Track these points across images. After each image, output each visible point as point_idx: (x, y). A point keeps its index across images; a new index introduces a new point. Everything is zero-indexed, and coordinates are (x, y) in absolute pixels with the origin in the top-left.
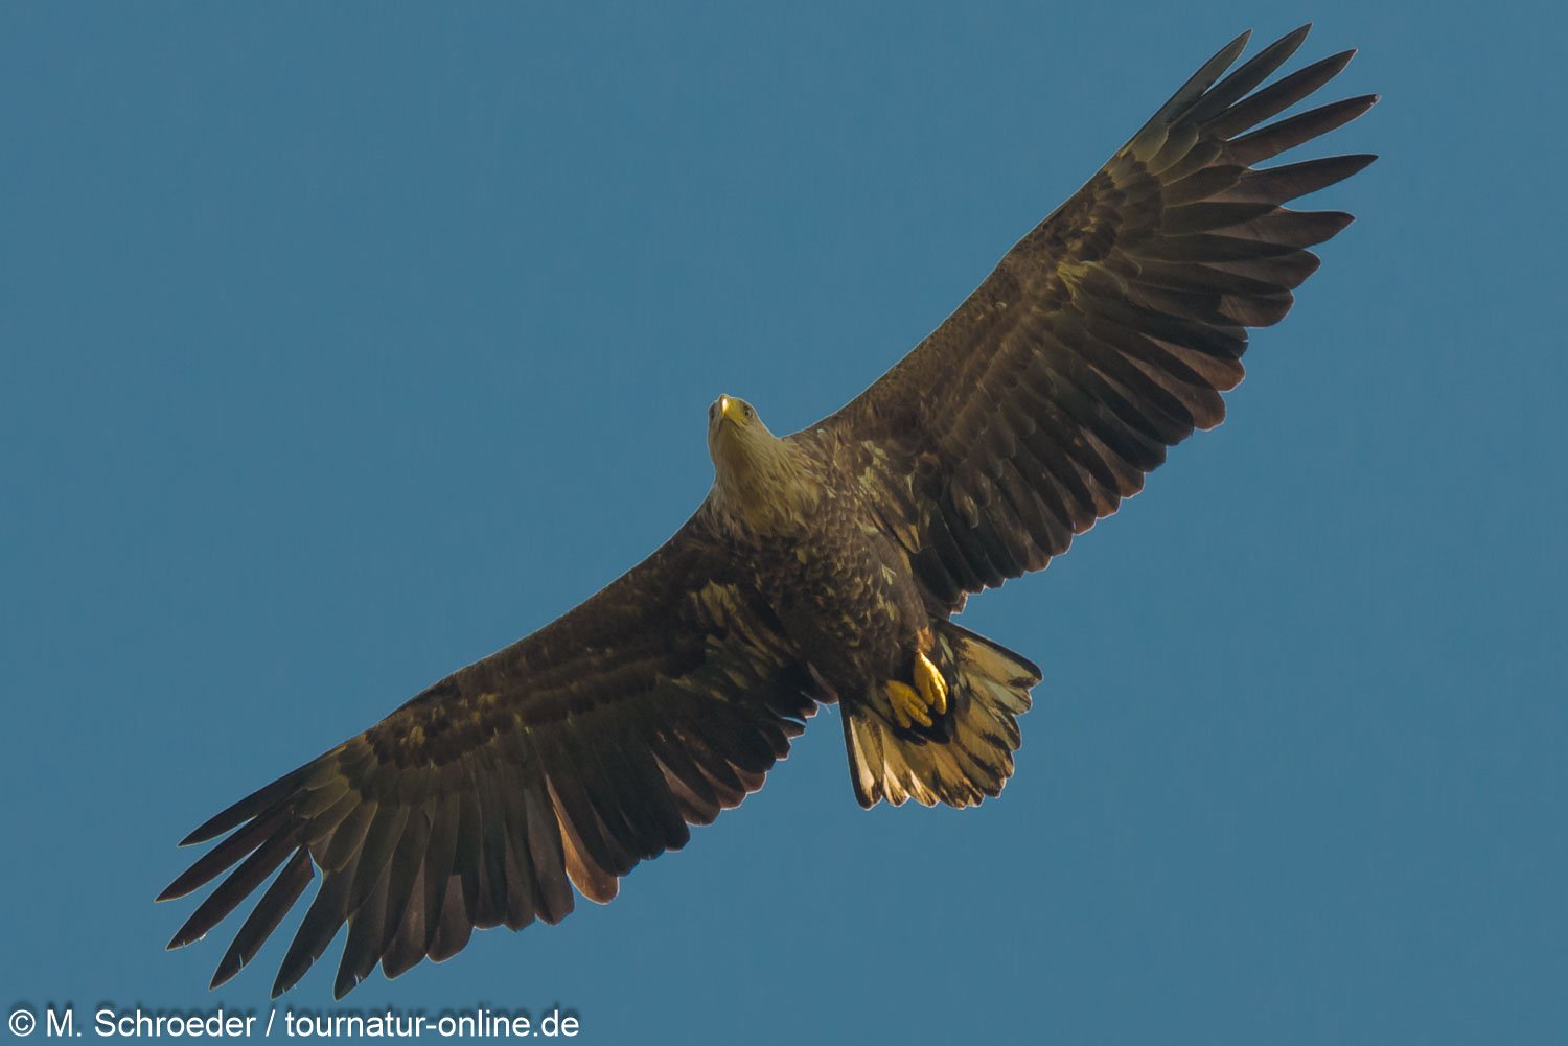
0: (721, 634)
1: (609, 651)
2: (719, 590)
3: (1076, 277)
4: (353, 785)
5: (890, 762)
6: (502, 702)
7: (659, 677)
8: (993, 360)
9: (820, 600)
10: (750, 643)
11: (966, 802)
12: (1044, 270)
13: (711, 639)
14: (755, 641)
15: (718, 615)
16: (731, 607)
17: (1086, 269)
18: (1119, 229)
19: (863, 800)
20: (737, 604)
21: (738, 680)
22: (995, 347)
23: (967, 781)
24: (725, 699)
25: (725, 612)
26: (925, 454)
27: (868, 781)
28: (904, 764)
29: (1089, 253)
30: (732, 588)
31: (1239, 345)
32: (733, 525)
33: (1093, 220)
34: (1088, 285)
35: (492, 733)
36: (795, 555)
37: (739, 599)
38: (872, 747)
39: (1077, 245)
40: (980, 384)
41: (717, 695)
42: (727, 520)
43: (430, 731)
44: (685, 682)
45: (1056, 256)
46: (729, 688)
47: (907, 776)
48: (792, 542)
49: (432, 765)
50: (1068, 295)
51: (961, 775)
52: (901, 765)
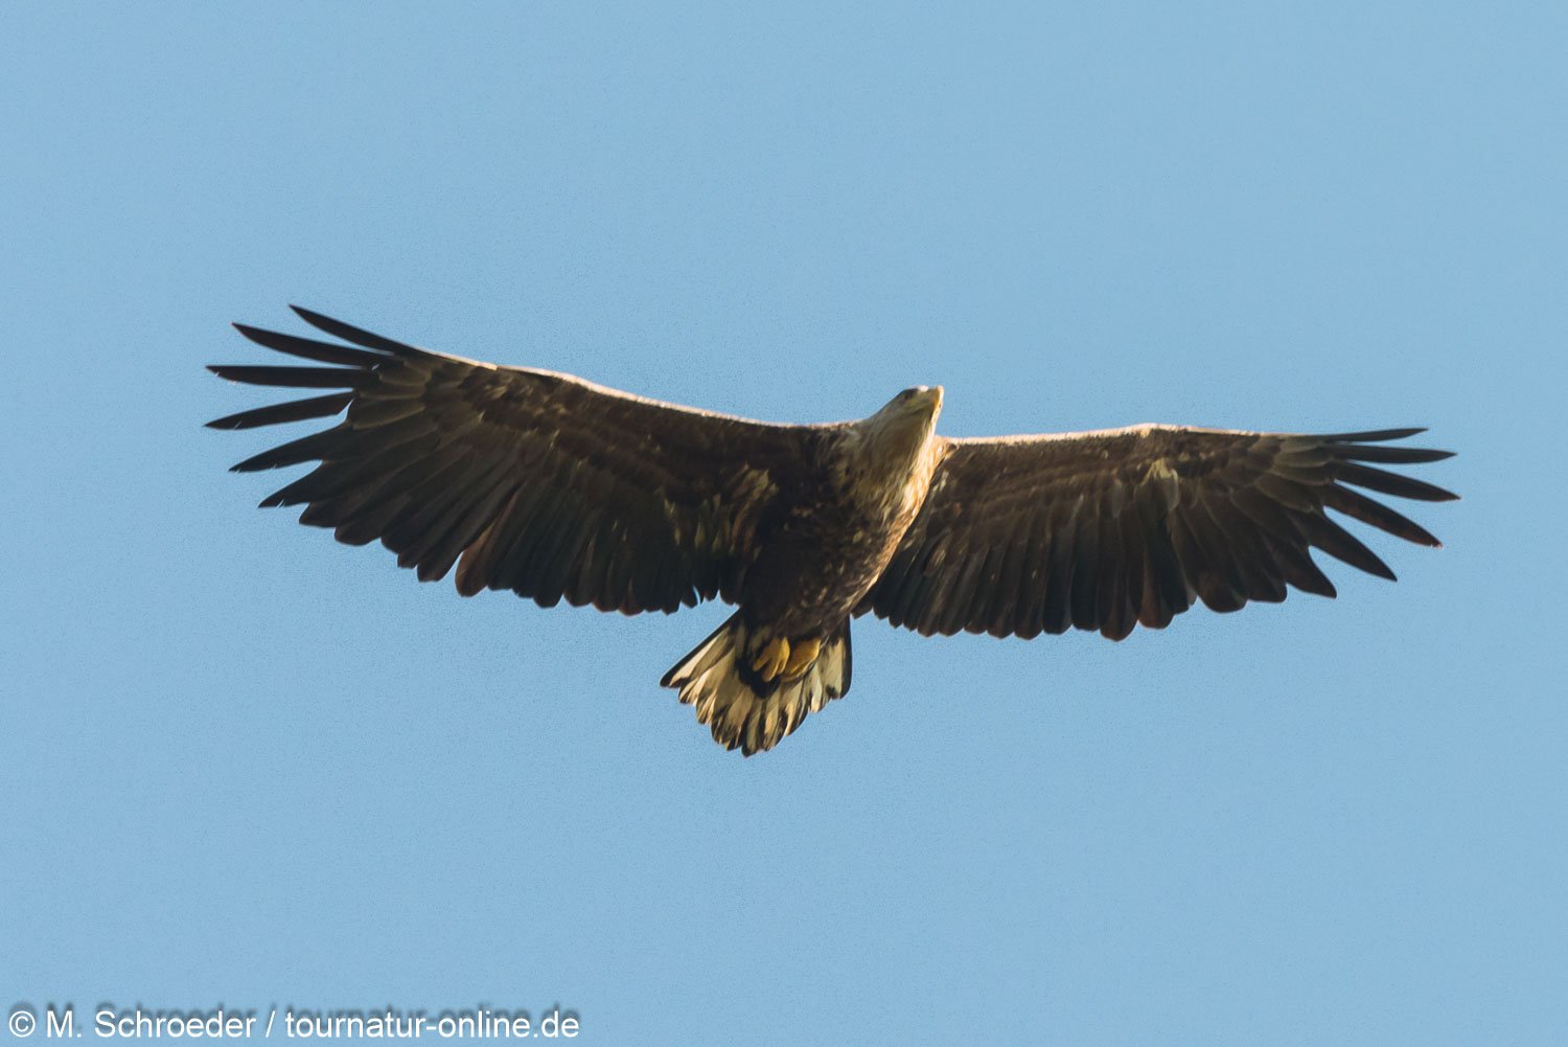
0: (725, 500)
1: (658, 448)
2: (764, 480)
3: (1158, 474)
4: (428, 386)
5: (712, 675)
6: (563, 417)
7: (661, 490)
8: (1058, 481)
9: (828, 567)
10: (732, 522)
11: (723, 742)
12: (1150, 456)
13: (717, 499)
14: (737, 526)
15: (742, 490)
16: (756, 494)
17: (1169, 475)
18: (1217, 471)
19: (665, 681)
20: (760, 499)
21: (699, 537)
22: (1069, 475)
23: (740, 730)
24: (678, 542)
25: (749, 492)
26: (958, 505)
27: (685, 672)
28: (717, 685)
29: (1183, 470)
30: (773, 488)
31: (1182, 606)
32: (843, 474)
33: (1212, 454)
34: (1156, 486)
35: (533, 428)
36: (855, 533)
37: (767, 497)
38: (715, 654)
39: (1184, 458)
40: (1033, 489)
41: (677, 535)
42: (842, 466)
43: (507, 397)
44: (670, 509)
45: (1166, 454)
46: (688, 537)
47: (710, 692)
48: (865, 524)
49: (481, 415)
50: (1141, 479)
51: (741, 723)
52: (715, 682)
